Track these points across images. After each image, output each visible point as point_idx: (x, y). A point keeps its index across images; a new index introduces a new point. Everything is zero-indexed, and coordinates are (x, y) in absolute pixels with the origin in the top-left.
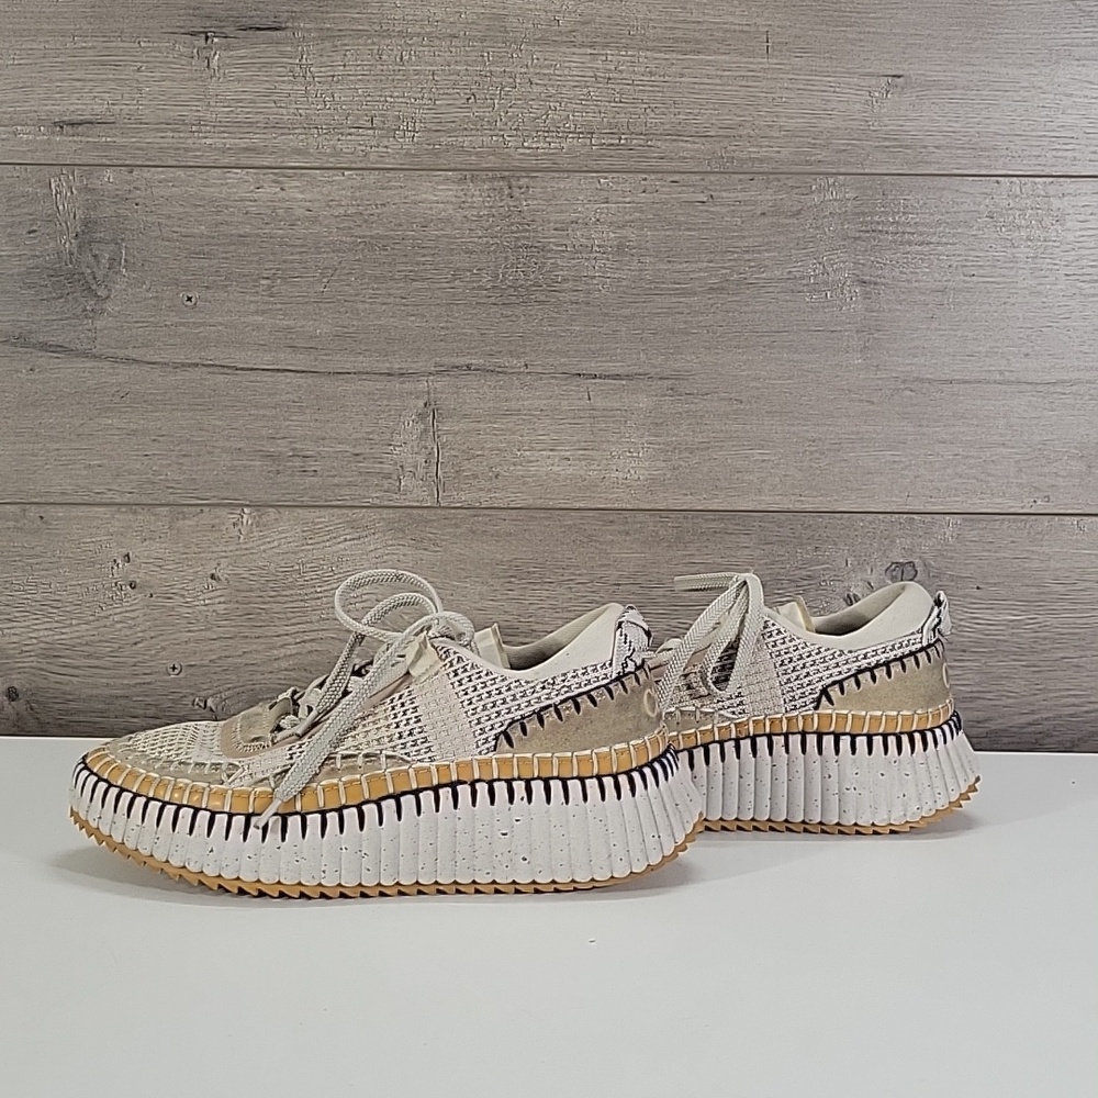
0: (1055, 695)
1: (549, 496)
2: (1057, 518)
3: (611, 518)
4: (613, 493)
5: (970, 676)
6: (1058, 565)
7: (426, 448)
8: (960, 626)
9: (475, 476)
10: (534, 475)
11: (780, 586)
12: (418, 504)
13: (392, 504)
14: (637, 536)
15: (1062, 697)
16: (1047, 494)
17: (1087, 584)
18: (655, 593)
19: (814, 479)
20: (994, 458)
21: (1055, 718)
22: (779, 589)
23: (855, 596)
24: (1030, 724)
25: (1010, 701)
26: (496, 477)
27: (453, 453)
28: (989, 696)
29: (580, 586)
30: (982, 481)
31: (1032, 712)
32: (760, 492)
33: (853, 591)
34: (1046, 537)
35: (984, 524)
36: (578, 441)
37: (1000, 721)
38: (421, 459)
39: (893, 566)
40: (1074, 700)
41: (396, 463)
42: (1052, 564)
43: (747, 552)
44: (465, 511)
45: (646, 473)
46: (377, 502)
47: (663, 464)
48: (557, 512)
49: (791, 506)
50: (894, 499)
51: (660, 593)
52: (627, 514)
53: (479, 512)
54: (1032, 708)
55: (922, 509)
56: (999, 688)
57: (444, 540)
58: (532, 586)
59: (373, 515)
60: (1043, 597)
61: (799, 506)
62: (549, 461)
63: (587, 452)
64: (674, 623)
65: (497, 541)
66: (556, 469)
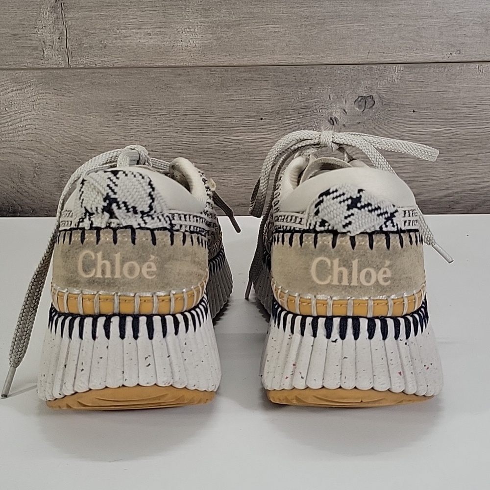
0: (461, 178)
1: (139, 59)
2: (465, 65)
3: (179, 72)
4: (180, 56)
5: (408, 167)
6: (465, 95)
7: (58, 30)
8: (402, 135)
9: (91, 47)
10: (129, 46)
11: (287, 113)
12: (57, 66)
13: (40, 66)
14: (196, 84)
15: (466, 179)
16: (458, 49)
17: (484, 107)
18: (209, 119)
19: (308, 44)
20: (425, 26)
21: (461, 192)
22: (287, 115)
23: (336, 119)
24: (445, 196)
25: (434, 182)
26: (105, 47)
27: (76, 32)
28: (421, 179)
29: (162, 117)
30: (416, 41)
31: (448, 189)
32: (273, 52)
33: (335, 115)
34: (458, 77)
35: (417, 70)
36: (156, 22)
37: (427, 195)
38: (56, 37)
39: (360, 99)
40: (474, 181)
41: (40, 40)
42: (462, 94)
43: (266, 92)
44: (86, 70)
45: (200, 42)
46: (30, 65)
47: (211, 36)
48: (145, 69)
49: (293, 62)
50: (359, 55)
51: (213, 120)
52: (189, 70)
53: (95, 71)
54: (447, 186)
55: (378, 61)
56: (427, 174)
57: (74, 89)
58: (131, 118)
59: (29, 74)
60: (455, 116)
61: (299, 61)
62: (138, 36)
63: (162, 30)
64: (221, 138)
65: (107, 89)
66: (142, 41)
